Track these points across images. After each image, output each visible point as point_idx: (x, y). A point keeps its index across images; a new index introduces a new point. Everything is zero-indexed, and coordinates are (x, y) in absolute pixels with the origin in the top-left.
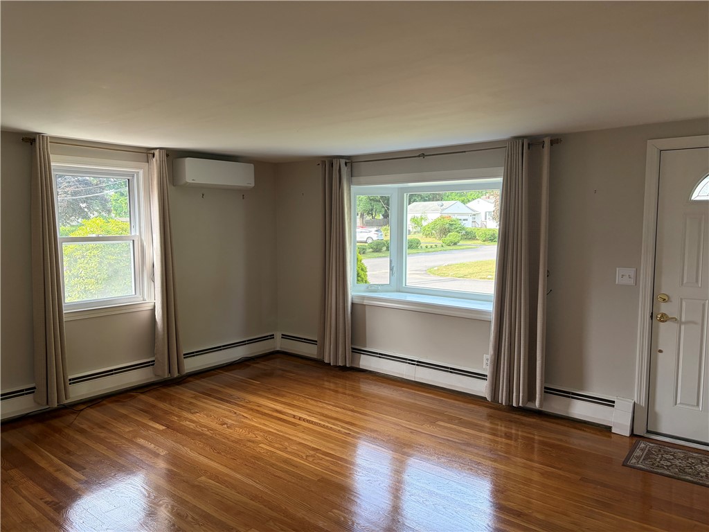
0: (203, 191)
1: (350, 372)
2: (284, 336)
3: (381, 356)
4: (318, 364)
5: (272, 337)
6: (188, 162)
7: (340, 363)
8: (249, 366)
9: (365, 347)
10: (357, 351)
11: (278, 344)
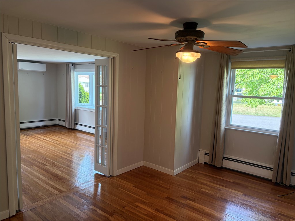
0: (28, 72)
1: (74, 130)
2: (59, 120)
3: (82, 125)
4: (64, 127)
5: (55, 120)
6: (20, 63)
7: (70, 128)
8: (45, 128)
9: (78, 123)
10: (76, 124)
11: (57, 122)
